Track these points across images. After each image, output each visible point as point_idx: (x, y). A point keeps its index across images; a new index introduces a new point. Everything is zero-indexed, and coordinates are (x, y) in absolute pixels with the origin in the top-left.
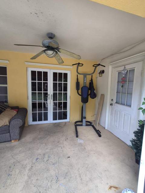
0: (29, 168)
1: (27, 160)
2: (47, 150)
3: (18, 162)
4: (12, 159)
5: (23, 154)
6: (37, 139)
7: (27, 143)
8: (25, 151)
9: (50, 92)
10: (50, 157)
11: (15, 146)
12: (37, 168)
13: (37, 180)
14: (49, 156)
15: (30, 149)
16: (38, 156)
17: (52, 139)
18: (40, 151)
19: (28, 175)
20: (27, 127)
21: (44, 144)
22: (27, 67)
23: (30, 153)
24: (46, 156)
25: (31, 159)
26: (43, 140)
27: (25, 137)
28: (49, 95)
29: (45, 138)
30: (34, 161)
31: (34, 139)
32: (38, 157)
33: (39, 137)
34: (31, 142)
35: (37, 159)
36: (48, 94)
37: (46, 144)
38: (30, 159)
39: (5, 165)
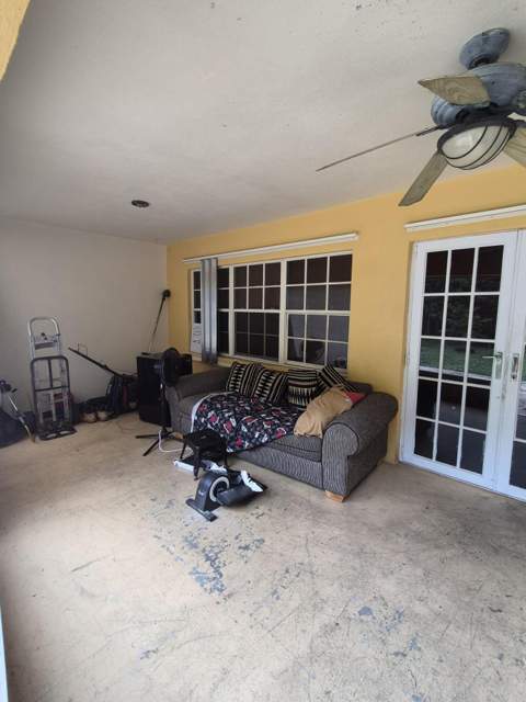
0: (327, 622)
1: (335, 586)
2: (419, 608)
3: (311, 573)
4: (303, 549)
5: (334, 557)
6: (402, 533)
7: (365, 524)
8: (345, 549)
9: (508, 345)
10: (420, 649)
11: (330, 513)
12: (350, 645)
13: (328, 693)
14: (414, 640)
15: (361, 553)
16: (375, 603)
17: (465, 570)
18: (388, 587)
19: (312, 641)
20: (391, 464)
21: (419, 572)
22: (411, 244)
23: (355, 569)
24: (406, 630)
25: (350, 594)
26: (424, 550)
27: (369, 498)
28: (500, 356)
29: (437, 547)
30: (353, 610)
31: (393, 525)
32: (374, 607)
33: (416, 526)
34: (380, 529)
35: (366, 611)
36: (497, 349)
37: (427, 573)
38: (345, 590)
39: (281, 555)
